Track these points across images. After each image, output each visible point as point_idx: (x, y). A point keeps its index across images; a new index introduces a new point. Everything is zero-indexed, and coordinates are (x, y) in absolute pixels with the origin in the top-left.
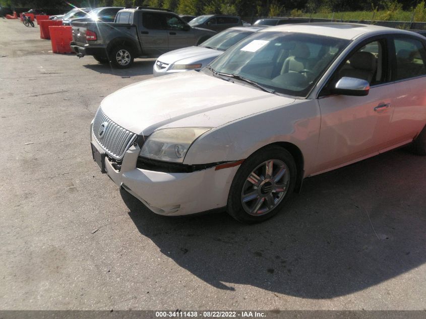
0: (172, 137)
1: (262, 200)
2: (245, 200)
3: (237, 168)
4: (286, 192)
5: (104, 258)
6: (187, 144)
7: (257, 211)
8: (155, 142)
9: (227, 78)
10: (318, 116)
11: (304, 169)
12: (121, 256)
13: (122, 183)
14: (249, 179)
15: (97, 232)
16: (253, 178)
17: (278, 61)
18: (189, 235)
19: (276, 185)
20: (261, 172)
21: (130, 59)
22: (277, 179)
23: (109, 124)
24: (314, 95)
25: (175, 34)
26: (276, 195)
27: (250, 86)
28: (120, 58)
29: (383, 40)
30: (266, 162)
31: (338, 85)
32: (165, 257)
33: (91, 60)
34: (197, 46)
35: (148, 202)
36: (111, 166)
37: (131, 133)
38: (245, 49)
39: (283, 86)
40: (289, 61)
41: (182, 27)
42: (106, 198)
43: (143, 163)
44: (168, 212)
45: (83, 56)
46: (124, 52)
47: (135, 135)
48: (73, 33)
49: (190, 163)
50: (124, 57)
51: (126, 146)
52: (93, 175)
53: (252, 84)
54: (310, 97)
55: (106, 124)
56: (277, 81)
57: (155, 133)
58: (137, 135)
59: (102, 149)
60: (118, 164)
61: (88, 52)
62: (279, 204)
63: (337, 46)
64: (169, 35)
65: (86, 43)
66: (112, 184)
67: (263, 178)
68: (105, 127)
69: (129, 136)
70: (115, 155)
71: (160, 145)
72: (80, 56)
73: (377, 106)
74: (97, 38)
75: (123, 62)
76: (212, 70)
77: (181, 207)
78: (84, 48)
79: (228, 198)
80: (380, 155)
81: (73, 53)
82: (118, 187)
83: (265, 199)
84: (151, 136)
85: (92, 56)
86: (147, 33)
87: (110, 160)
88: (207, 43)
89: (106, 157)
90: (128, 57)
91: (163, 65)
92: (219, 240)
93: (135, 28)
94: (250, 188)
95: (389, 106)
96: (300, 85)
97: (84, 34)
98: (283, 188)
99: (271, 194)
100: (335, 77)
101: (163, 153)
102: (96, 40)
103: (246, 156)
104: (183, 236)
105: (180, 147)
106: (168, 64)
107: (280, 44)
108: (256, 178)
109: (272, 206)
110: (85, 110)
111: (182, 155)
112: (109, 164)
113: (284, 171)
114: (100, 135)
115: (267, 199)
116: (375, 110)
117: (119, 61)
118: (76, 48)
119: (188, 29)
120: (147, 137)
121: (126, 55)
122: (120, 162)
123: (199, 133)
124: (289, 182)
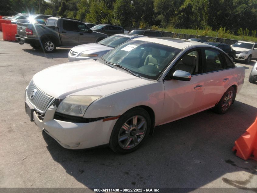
0: (77, 101)
1: (130, 140)
2: (120, 140)
3: (116, 120)
4: (144, 135)
5: (29, 176)
6: (86, 106)
7: (127, 146)
8: (66, 104)
9: (112, 66)
10: (164, 91)
11: (155, 121)
12: (40, 175)
13: (43, 129)
14: (123, 127)
15: (25, 159)
16: (125, 127)
17: (143, 57)
18: (85, 162)
19: (139, 131)
20: (130, 123)
21: (53, 48)
22: (139, 127)
23: (37, 91)
24: (161, 79)
25: (83, 34)
26: (139, 137)
27: (126, 72)
28: (47, 47)
29: (199, 50)
30: (134, 117)
31: (174, 74)
32: (69, 175)
33: (28, 46)
34: (96, 43)
35: (60, 140)
36: (37, 117)
37: (51, 98)
38: (124, 49)
39: (144, 73)
40: (149, 57)
41: (88, 31)
42: (32, 137)
43: (58, 116)
44: (72, 147)
45: (23, 44)
46: (50, 43)
47: (54, 99)
48: (18, 29)
49: (88, 117)
50: (50, 46)
51: (48, 105)
52: (25, 121)
53: (126, 70)
54: (159, 80)
55: (35, 90)
56: (141, 70)
57: (67, 98)
58: (55, 99)
59: (32, 106)
60: (41, 116)
61: (27, 41)
62: (140, 142)
63: (174, 52)
64: (79, 35)
65: (26, 36)
66: (37, 128)
67: (131, 126)
68: (35, 93)
69: (50, 99)
70: (40, 111)
71: (69, 106)
72: (21, 44)
73: (195, 86)
74: (33, 33)
75: (49, 49)
76: (104, 60)
77: (81, 144)
78: (24, 39)
79: (110, 138)
80: (198, 113)
81: (16, 41)
82: (41, 131)
83: (132, 139)
84: (64, 100)
85: (29, 44)
86: (65, 33)
87: (37, 113)
88: (102, 42)
89: (34, 112)
90: (52, 46)
91: (75, 53)
92: (104, 164)
93: (58, 29)
94: (124, 132)
95: (202, 86)
96: (154, 73)
97: (25, 30)
98: (143, 133)
99: (136, 136)
100: (173, 70)
101: (71, 110)
102: (32, 35)
103: (121, 114)
104: (80, 162)
105: (82, 107)
106: (77, 53)
107: (143, 48)
108: (128, 127)
109: (136, 143)
110: (22, 79)
111: (83, 112)
112: (36, 116)
113: (143, 122)
114: (32, 97)
115: (133, 139)
116: (194, 89)
117: (46, 48)
118: (19, 39)
119: (91, 32)
120: (61, 100)
121: (51, 45)
122: (43, 115)
123: (94, 99)
124: (146, 129)
